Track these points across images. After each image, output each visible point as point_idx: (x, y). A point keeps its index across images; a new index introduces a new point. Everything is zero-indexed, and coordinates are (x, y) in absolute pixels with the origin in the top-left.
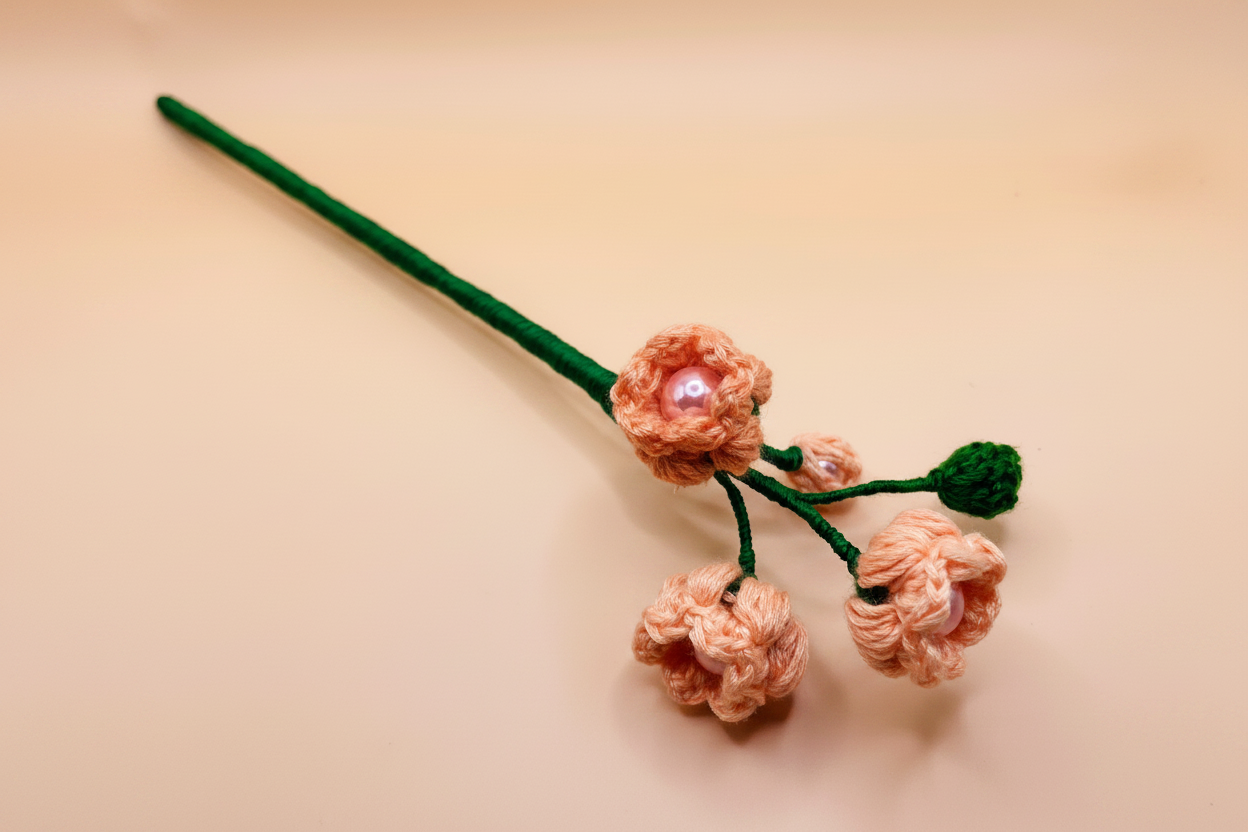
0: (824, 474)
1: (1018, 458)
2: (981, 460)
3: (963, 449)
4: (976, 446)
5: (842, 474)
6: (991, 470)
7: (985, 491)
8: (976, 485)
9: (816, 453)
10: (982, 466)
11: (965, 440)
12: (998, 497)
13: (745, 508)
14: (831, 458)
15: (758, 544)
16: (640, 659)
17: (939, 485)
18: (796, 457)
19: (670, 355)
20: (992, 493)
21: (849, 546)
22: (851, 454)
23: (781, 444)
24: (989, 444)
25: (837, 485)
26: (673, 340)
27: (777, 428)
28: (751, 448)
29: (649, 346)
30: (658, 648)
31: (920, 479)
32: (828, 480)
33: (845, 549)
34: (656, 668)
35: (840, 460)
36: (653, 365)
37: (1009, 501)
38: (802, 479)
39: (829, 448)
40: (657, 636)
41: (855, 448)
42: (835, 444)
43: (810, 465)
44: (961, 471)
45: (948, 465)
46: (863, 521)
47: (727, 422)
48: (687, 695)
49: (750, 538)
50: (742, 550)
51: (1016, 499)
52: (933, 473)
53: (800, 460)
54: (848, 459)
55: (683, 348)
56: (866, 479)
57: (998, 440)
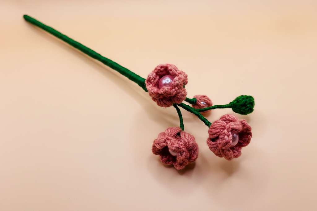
1: (253, 99)
7: (245, 107)
10: (244, 100)
12: (248, 109)
14: (204, 101)
21: (209, 122)
30: (159, 150)
31: (227, 105)
39: (203, 98)
44: (238, 102)
51: (253, 110)
52: (231, 103)
54: (209, 101)
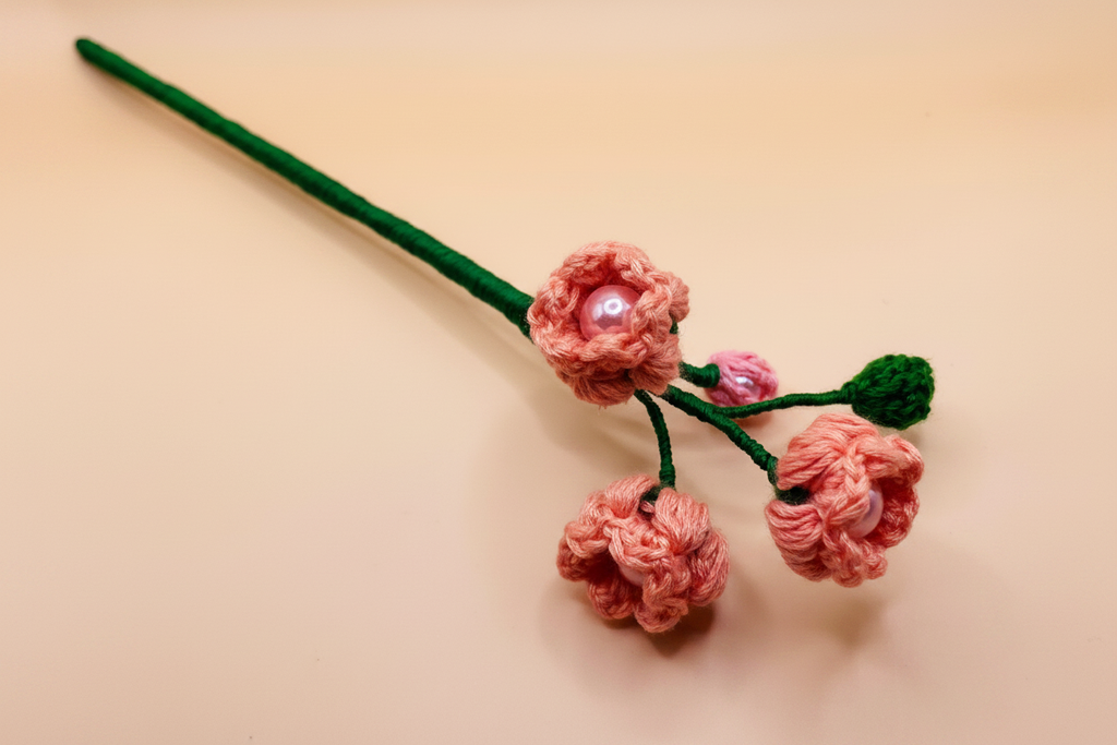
0: (740, 390)
2: (894, 372)
3: (877, 362)
4: (890, 358)
5: (759, 391)
6: (905, 382)
8: (889, 397)
9: (732, 369)
11: (878, 353)
13: (665, 425)
15: (679, 457)
16: (564, 575)
17: (854, 397)
18: (713, 374)
19: (588, 273)
20: (906, 405)
22: (768, 370)
23: (698, 361)
24: (902, 356)
25: (754, 399)
26: (590, 258)
27: (696, 345)
28: (671, 366)
29: (566, 265)
32: (744, 396)
33: (764, 459)
34: (582, 584)
35: (756, 376)
36: (571, 285)
37: (922, 411)
38: (719, 395)
40: (578, 551)
41: (772, 363)
42: (751, 360)
43: (726, 380)
45: (862, 377)
46: (781, 432)
47: (647, 338)
48: (612, 610)
49: (670, 453)
50: (663, 465)
53: (718, 377)
55: (599, 268)
56: (782, 393)
57: (911, 352)
